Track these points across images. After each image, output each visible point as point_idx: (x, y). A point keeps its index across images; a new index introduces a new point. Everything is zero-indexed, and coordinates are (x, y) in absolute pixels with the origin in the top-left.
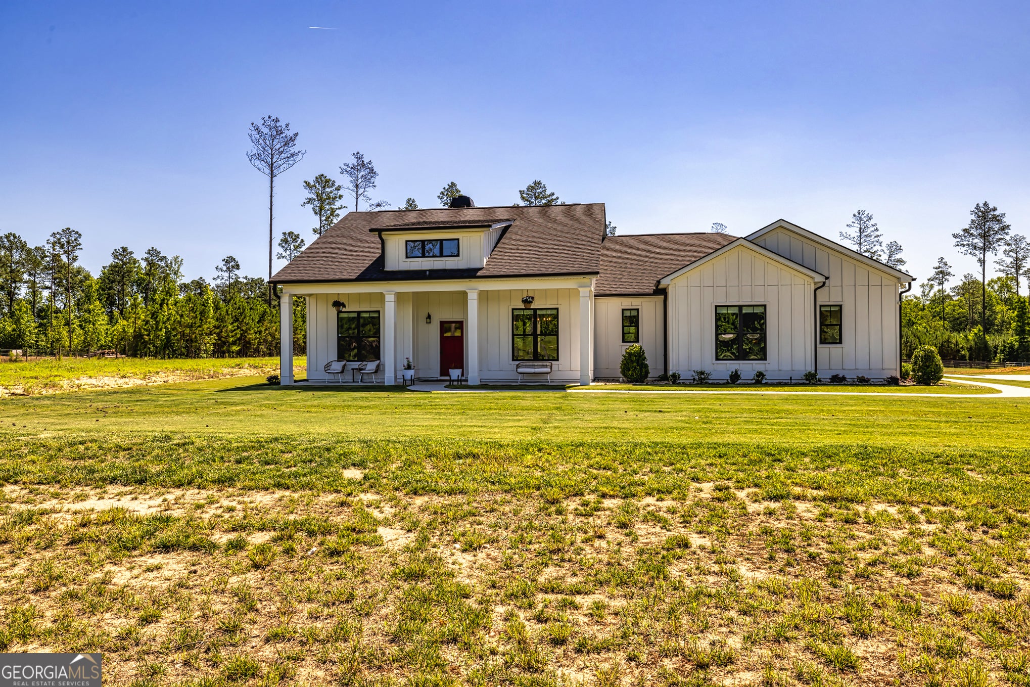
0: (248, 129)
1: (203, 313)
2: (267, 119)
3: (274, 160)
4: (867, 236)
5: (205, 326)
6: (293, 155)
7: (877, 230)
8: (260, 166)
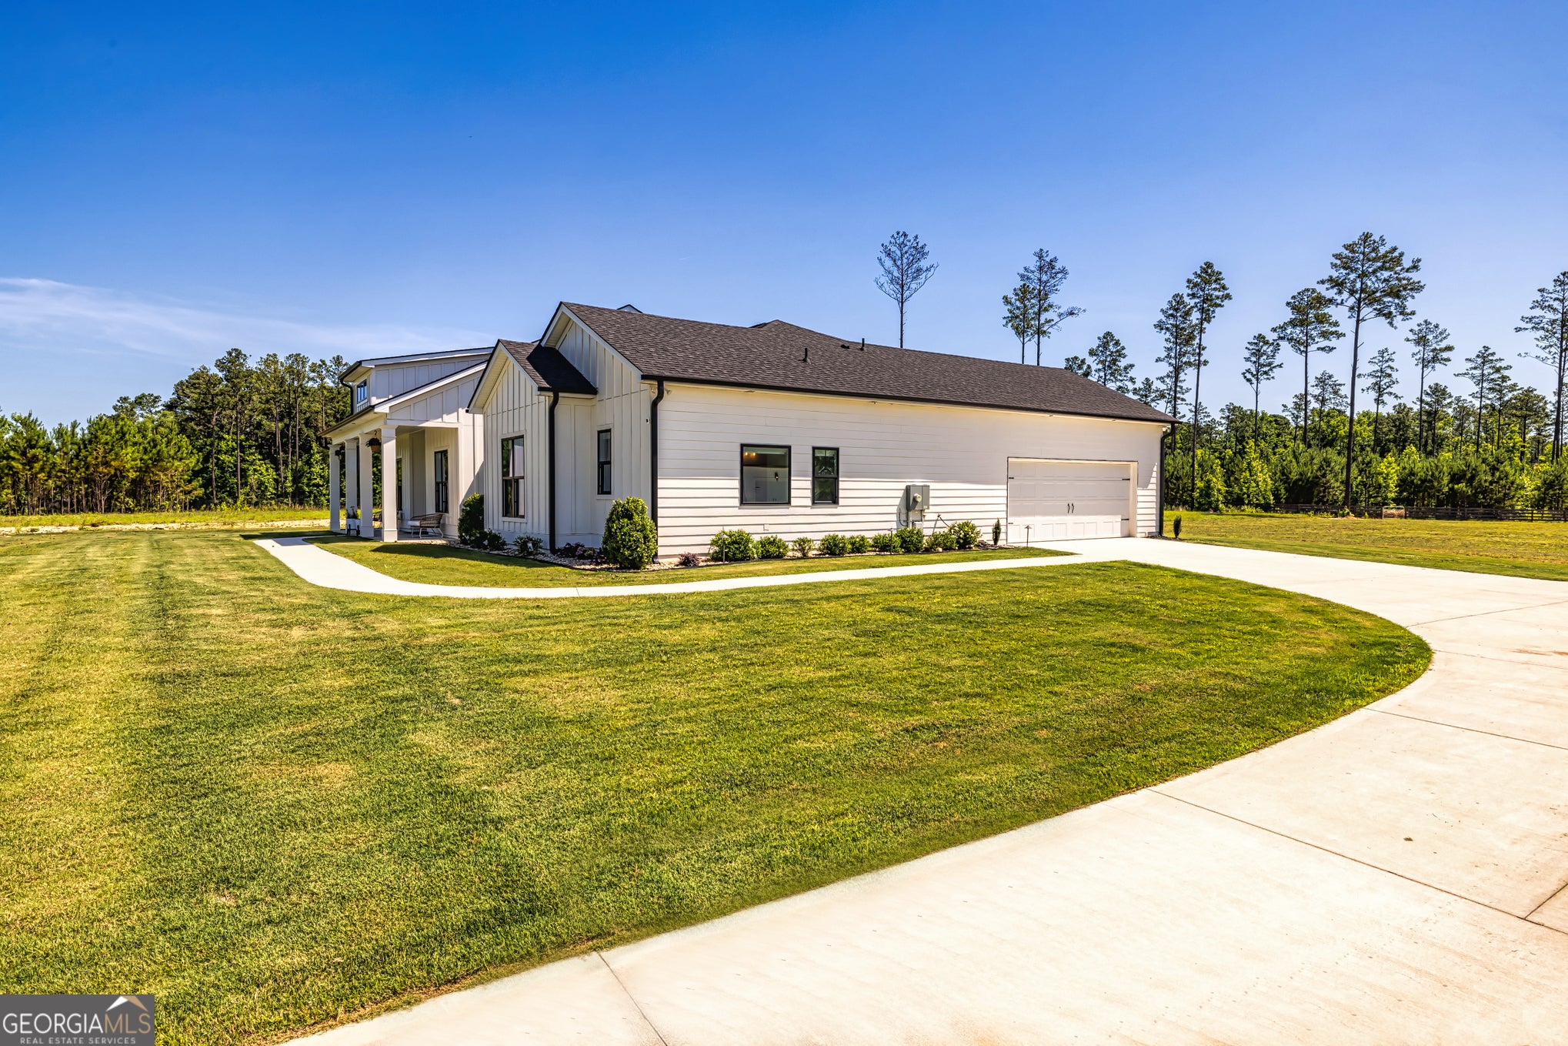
0: (877, 252)
2: (895, 236)
8: (890, 291)
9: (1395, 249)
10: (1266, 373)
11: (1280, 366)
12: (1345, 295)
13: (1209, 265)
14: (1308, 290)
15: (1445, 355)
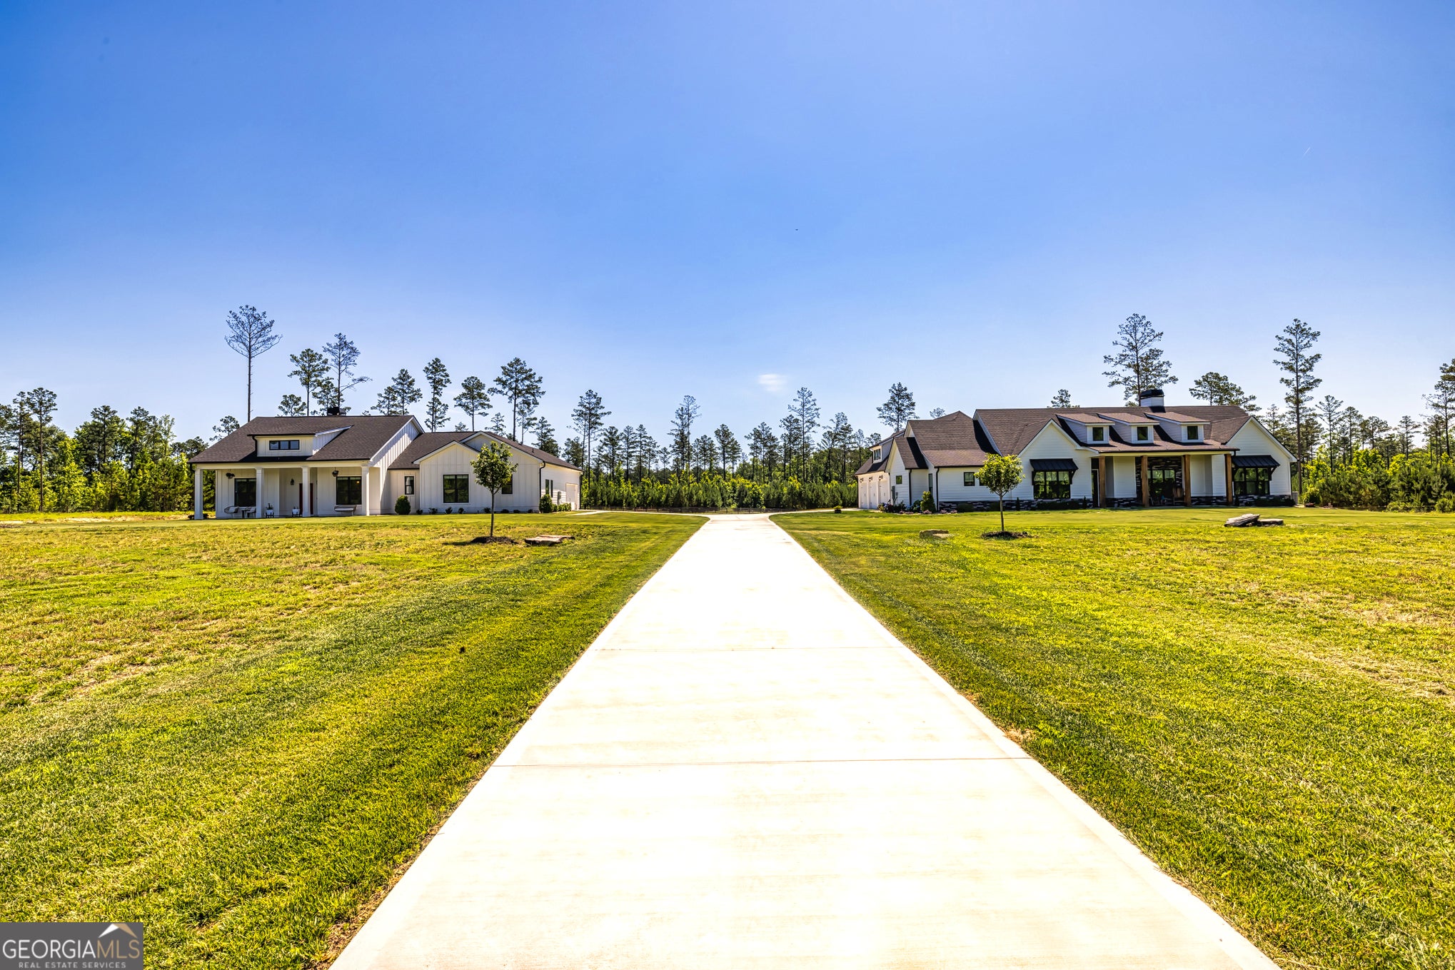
0: (226, 316)
1: (176, 477)
2: (244, 307)
3: (252, 343)
4: (808, 409)
5: (179, 488)
6: (269, 339)
7: (815, 404)
8: (238, 348)
9: (531, 370)
10: (440, 423)
11: (449, 419)
12: (507, 389)
13: (437, 360)
14: (473, 377)
15: (533, 422)
